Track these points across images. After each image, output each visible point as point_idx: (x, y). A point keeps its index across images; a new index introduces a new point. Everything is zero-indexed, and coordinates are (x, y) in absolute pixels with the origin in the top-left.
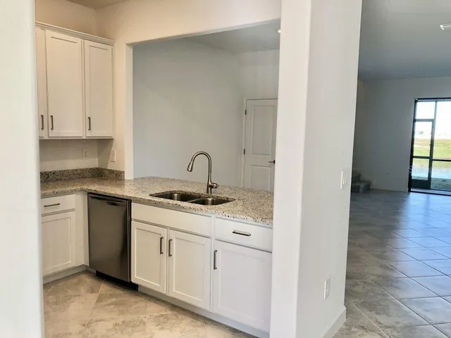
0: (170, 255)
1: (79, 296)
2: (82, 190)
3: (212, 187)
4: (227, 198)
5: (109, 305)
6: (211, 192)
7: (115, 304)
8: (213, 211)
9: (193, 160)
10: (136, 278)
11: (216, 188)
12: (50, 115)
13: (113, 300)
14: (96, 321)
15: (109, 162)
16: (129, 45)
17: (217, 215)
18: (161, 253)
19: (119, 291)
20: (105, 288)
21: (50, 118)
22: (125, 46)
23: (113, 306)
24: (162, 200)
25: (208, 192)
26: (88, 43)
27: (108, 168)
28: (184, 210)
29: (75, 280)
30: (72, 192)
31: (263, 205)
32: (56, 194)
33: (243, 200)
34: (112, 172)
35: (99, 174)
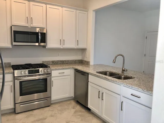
0: (102, 100)
1: (68, 109)
2: (73, 68)
3: (124, 71)
4: (131, 77)
5: (78, 115)
6: (124, 73)
7: (81, 116)
8: (122, 83)
9: (116, 58)
10: (89, 106)
11: (126, 71)
12: (63, 39)
13: (80, 113)
14: (72, 122)
15: (85, 58)
16: (94, 11)
17: (123, 85)
18: (99, 98)
19: (83, 110)
20: (78, 107)
21: (63, 40)
22: (92, 11)
23: (79, 116)
24: (100, 75)
25: (122, 73)
26: (78, 11)
27: (85, 60)
28: (108, 80)
29: (69, 102)
30: (69, 68)
31: (150, 82)
32: (63, 69)
33: (139, 78)
34: (86, 61)
35: (81, 62)
